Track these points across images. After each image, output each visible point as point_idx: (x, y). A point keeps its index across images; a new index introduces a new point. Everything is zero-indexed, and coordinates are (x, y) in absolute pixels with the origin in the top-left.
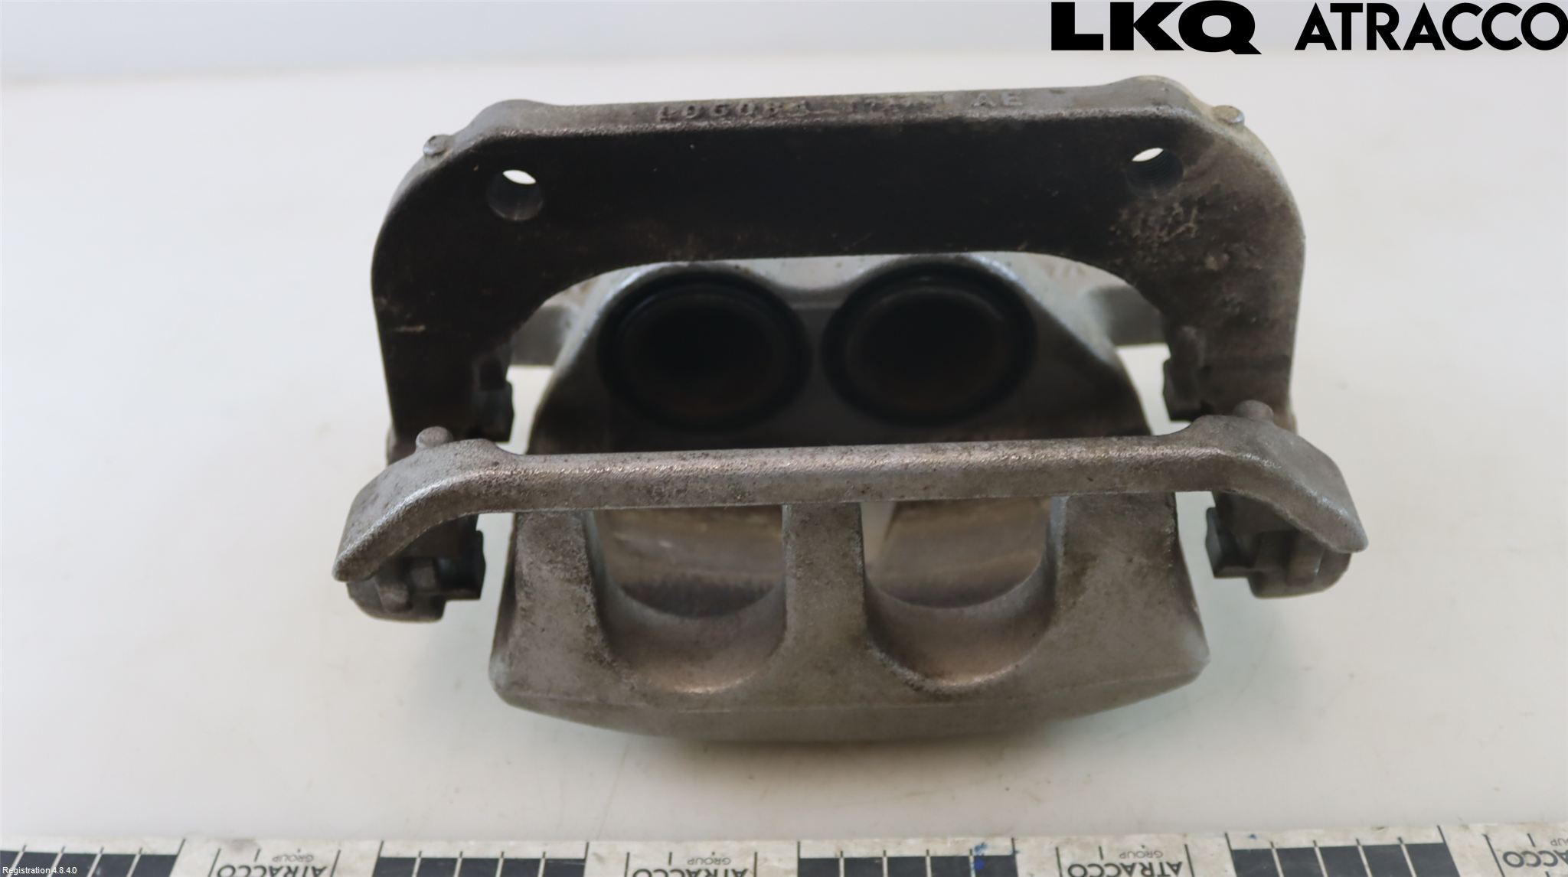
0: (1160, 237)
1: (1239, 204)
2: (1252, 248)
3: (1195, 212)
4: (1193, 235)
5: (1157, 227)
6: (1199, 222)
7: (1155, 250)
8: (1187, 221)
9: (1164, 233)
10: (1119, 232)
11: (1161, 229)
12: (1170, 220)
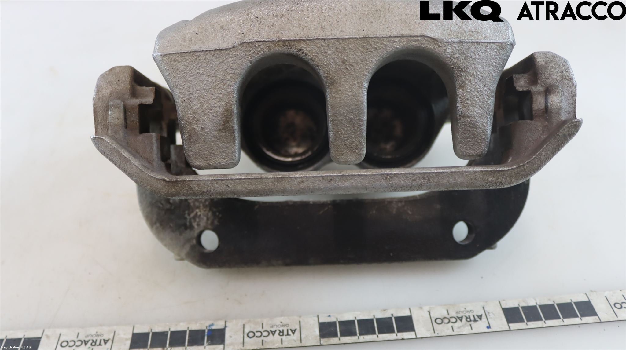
0: (200, 211)
1: (170, 227)
2: (161, 206)
3: (188, 224)
4: (187, 212)
5: (202, 216)
6: (186, 218)
7: (201, 205)
8: (190, 219)
9: (199, 213)
10: (217, 214)
11: (200, 215)
12: (197, 220)
